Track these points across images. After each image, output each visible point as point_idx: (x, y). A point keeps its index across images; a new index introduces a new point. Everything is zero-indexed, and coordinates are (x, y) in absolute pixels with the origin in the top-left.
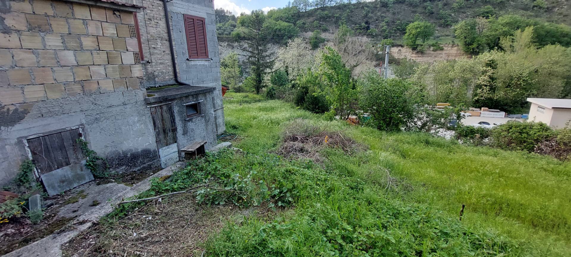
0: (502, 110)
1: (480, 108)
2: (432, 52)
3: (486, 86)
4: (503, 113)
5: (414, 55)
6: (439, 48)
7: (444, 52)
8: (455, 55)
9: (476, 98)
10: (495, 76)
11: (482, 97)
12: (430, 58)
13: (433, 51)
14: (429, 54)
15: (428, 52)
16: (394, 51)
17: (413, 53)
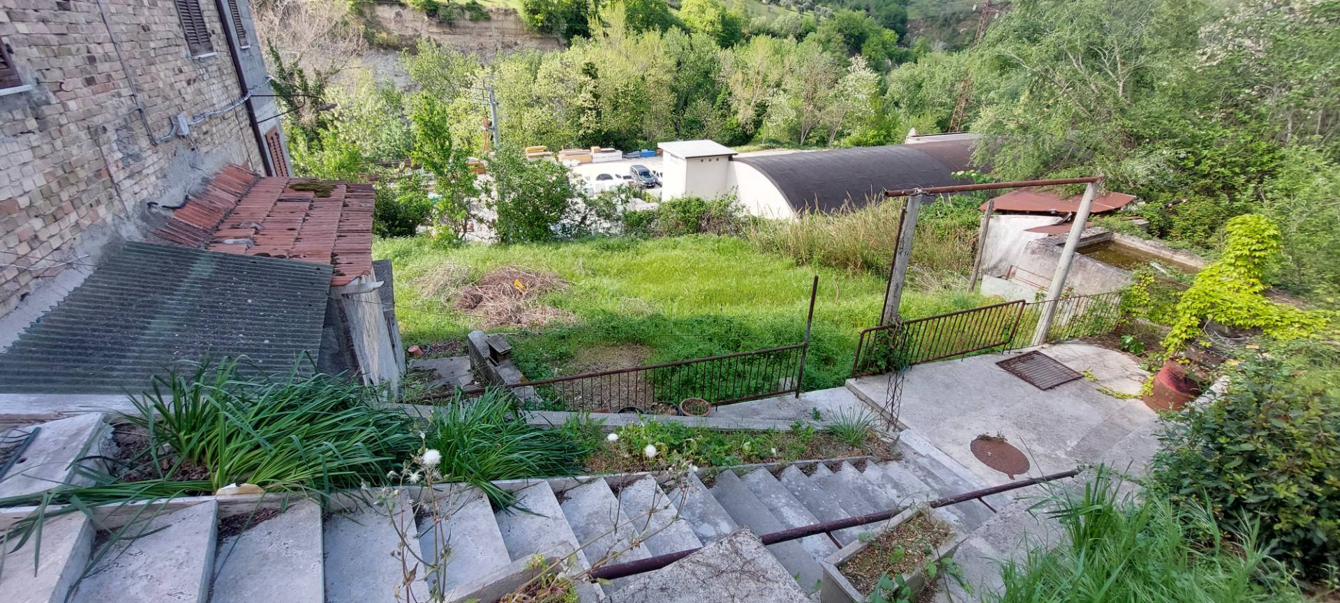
0: (617, 147)
1: (589, 148)
2: (471, 24)
3: (590, 109)
4: (619, 153)
5: (435, 30)
6: (482, 14)
7: (493, 25)
8: (513, 32)
9: (581, 132)
10: (599, 91)
11: (588, 128)
12: (468, 36)
13: (471, 20)
14: (465, 27)
15: (462, 23)
16: (386, 15)
17: (430, 24)
